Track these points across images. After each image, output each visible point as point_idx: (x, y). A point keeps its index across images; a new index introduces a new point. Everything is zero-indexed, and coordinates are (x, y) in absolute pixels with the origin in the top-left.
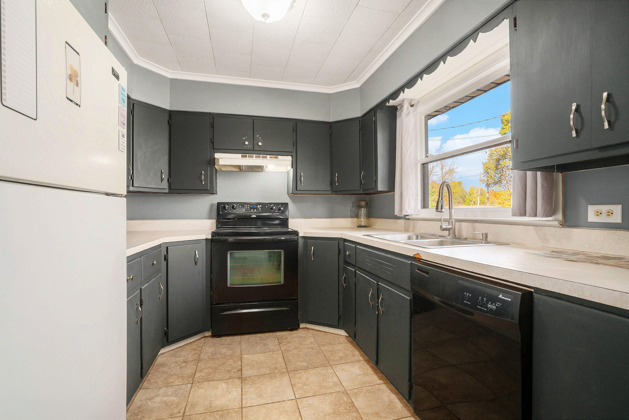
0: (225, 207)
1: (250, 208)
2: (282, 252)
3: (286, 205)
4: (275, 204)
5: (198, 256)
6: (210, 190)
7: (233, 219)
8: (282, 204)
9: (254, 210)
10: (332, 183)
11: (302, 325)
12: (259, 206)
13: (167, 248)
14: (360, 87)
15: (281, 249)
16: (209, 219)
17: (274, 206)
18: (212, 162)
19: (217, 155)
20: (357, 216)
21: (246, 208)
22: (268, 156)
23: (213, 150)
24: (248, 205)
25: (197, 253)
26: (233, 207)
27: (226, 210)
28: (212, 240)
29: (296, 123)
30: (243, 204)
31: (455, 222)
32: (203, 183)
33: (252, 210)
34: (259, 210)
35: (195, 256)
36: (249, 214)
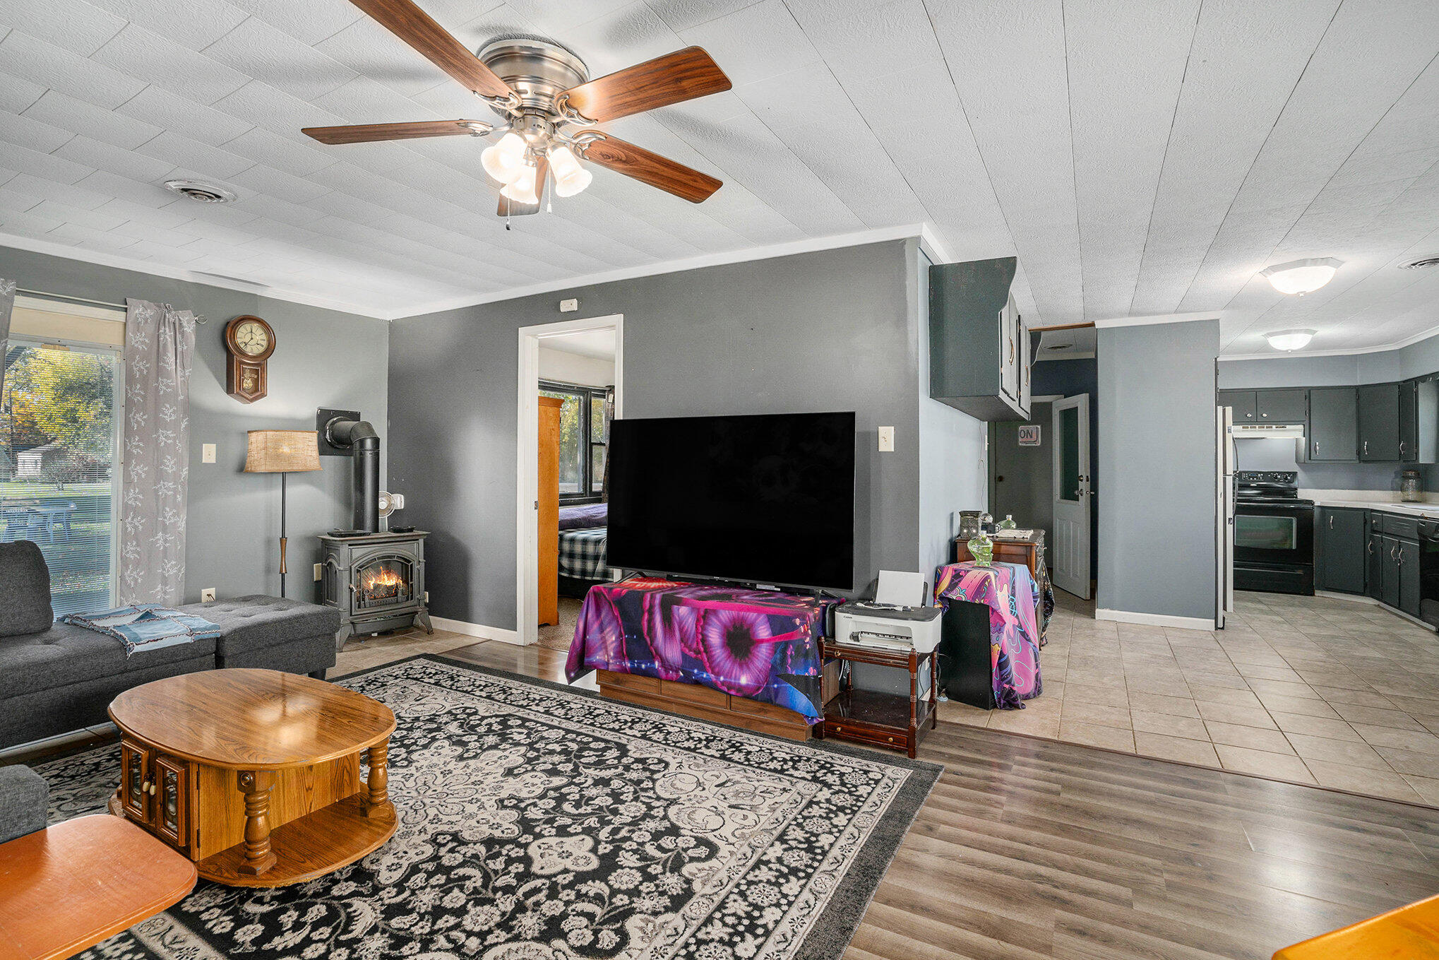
1: (1249, 476)
2: (1294, 520)
3: (1295, 474)
4: (1279, 473)
8: (1289, 473)
10: (1359, 453)
11: (1318, 593)
12: (1259, 475)
14: (1400, 350)
15: (1291, 517)
17: (1279, 475)
20: (1402, 490)
21: (1244, 476)
22: (1274, 426)
24: (1247, 474)
29: (1309, 391)
33: (1251, 479)
34: (1260, 479)
36: (1247, 483)
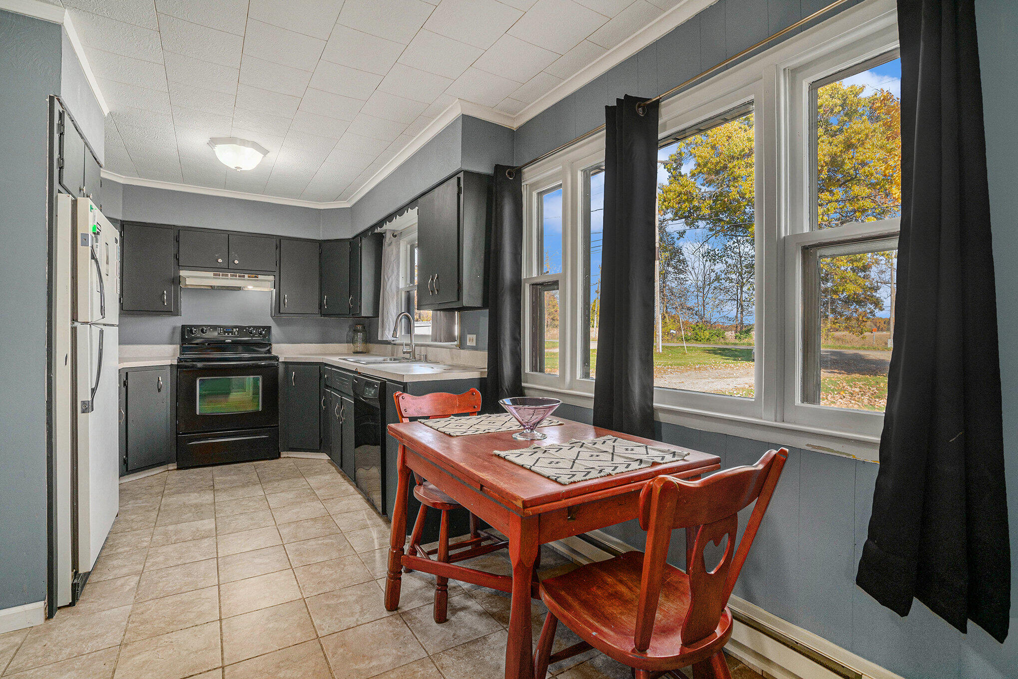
0: (191, 331)
1: (224, 331)
2: (260, 377)
3: (269, 328)
4: (254, 327)
5: (161, 383)
6: (174, 312)
7: (203, 343)
8: (264, 328)
9: (228, 334)
10: (321, 306)
11: (284, 454)
12: (235, 330)
13: (127, 373)
14: (351, 208)
15: (258, 375)
16: (171, 344)
17: (254, 330)
18: (176, 281)
19: (183, 273)
20: (352, 341)
21: (219, 331)
22: (246, 275)
23: (178, 267)
24: (222, 329)
25: (160, 379)
26: (202, 331)
27: (193, 334)
28: (178, 366)
29: (280, 241)
30: (215, 328)
31: (415, 346)
32: (166, 304)
33: (226, 334)
34: (235, 334)
35: (158, 382)
36: (222, 339)
